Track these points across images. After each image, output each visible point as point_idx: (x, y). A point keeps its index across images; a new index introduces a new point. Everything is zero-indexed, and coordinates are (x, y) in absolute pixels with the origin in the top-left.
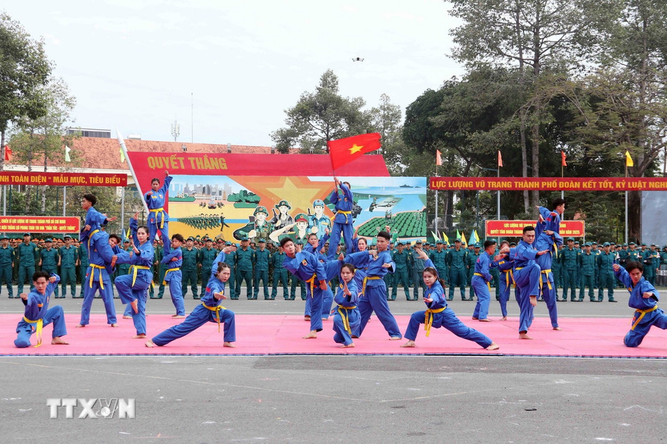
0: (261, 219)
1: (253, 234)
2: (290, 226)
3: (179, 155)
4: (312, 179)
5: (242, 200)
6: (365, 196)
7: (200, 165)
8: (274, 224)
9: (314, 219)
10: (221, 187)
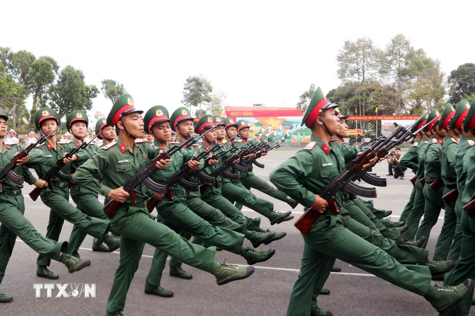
0: (263, 130)
1: (261, 135)
2: (272, 132)
3: (239, 111)
4: (278, 117)
5: (258, 124)
6: (295, 123)
7: (246, 115)
8: (267, 132)
9: (279, 130)
10: (251, 121)
